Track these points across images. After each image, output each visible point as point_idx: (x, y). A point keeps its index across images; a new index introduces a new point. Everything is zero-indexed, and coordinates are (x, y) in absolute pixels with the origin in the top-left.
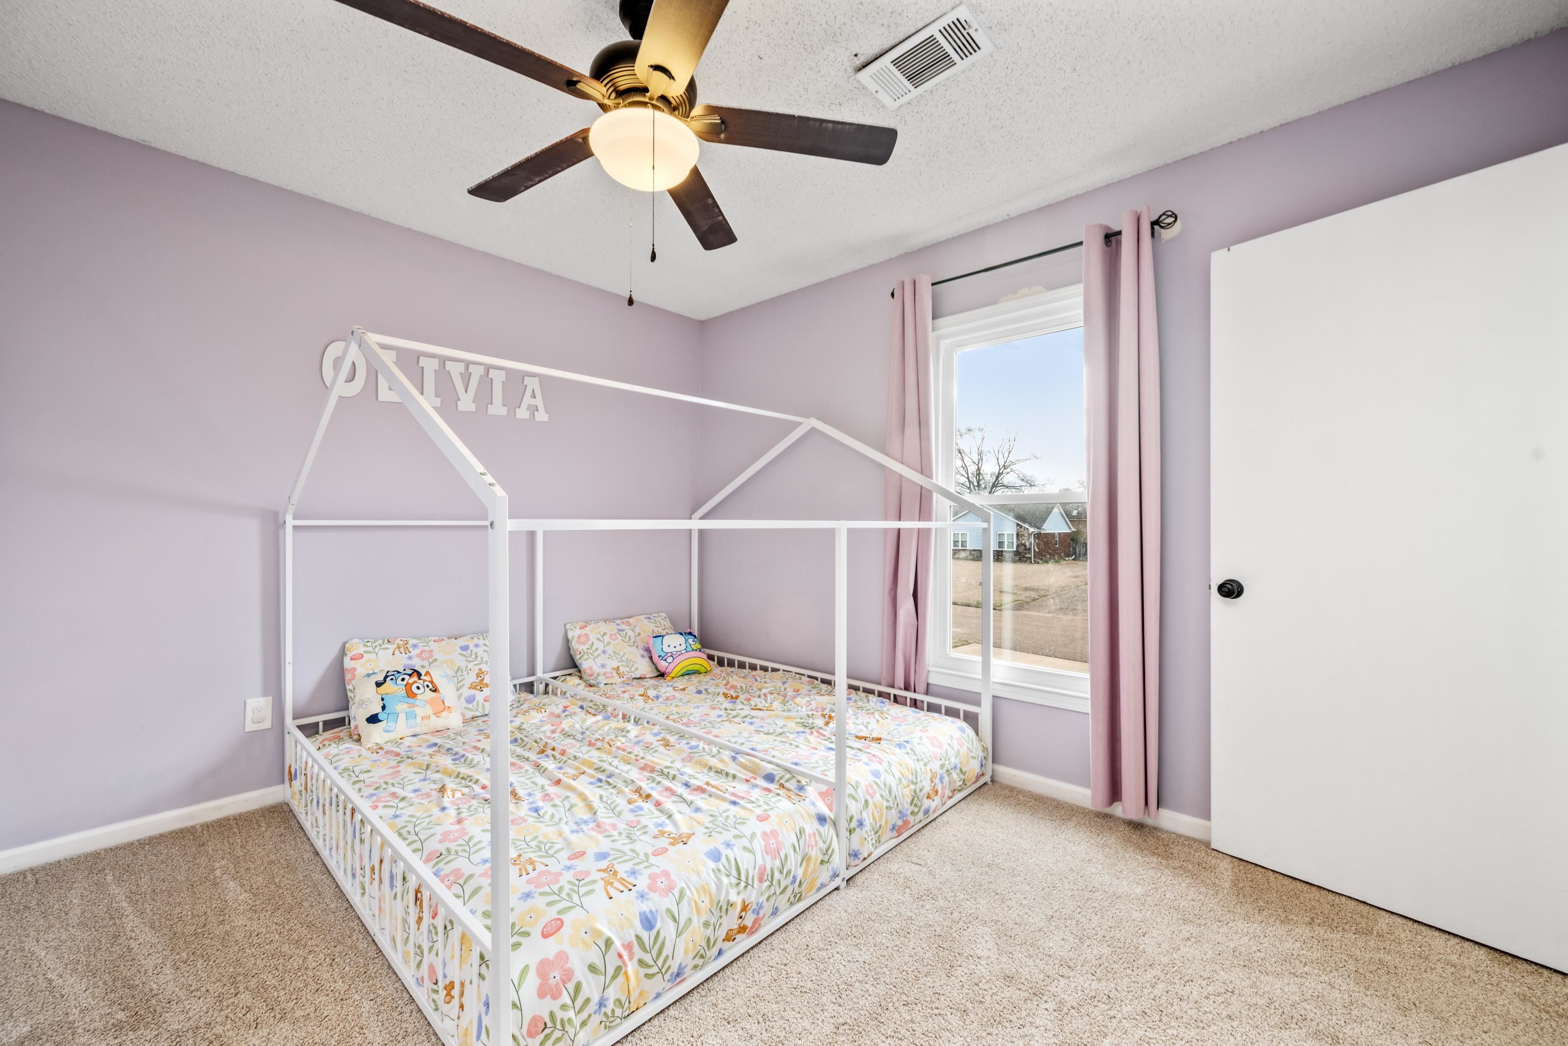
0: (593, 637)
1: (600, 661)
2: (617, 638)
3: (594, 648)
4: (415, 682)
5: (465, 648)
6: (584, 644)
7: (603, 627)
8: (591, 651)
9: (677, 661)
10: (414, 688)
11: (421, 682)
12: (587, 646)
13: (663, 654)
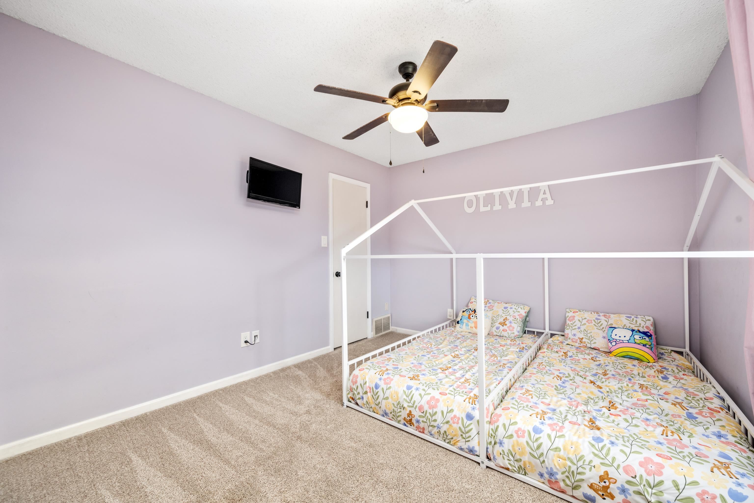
0: (576, 318)
1: (574, 332)
2: (592, 323)
3: (574, 324)
4: (473, 314)
5: (505, 308)
6: (570, 321)
7: (587, 315)
8: (572, 326)
9: (618, 346)
10: (471, 316)
11: (475, 314)
12: (572, 322)
13: (611, 339)
